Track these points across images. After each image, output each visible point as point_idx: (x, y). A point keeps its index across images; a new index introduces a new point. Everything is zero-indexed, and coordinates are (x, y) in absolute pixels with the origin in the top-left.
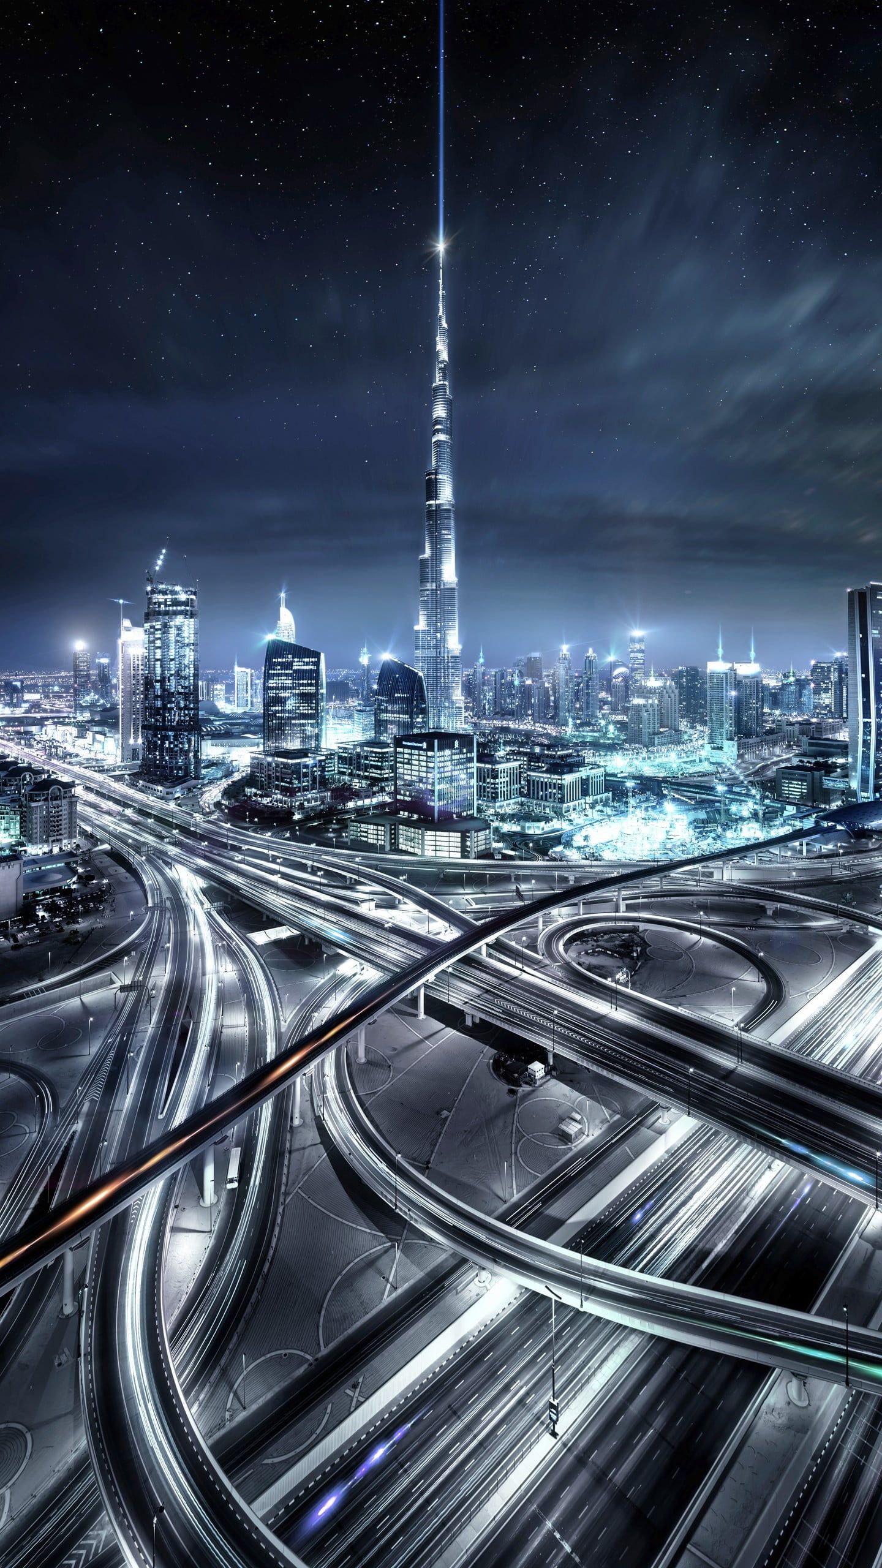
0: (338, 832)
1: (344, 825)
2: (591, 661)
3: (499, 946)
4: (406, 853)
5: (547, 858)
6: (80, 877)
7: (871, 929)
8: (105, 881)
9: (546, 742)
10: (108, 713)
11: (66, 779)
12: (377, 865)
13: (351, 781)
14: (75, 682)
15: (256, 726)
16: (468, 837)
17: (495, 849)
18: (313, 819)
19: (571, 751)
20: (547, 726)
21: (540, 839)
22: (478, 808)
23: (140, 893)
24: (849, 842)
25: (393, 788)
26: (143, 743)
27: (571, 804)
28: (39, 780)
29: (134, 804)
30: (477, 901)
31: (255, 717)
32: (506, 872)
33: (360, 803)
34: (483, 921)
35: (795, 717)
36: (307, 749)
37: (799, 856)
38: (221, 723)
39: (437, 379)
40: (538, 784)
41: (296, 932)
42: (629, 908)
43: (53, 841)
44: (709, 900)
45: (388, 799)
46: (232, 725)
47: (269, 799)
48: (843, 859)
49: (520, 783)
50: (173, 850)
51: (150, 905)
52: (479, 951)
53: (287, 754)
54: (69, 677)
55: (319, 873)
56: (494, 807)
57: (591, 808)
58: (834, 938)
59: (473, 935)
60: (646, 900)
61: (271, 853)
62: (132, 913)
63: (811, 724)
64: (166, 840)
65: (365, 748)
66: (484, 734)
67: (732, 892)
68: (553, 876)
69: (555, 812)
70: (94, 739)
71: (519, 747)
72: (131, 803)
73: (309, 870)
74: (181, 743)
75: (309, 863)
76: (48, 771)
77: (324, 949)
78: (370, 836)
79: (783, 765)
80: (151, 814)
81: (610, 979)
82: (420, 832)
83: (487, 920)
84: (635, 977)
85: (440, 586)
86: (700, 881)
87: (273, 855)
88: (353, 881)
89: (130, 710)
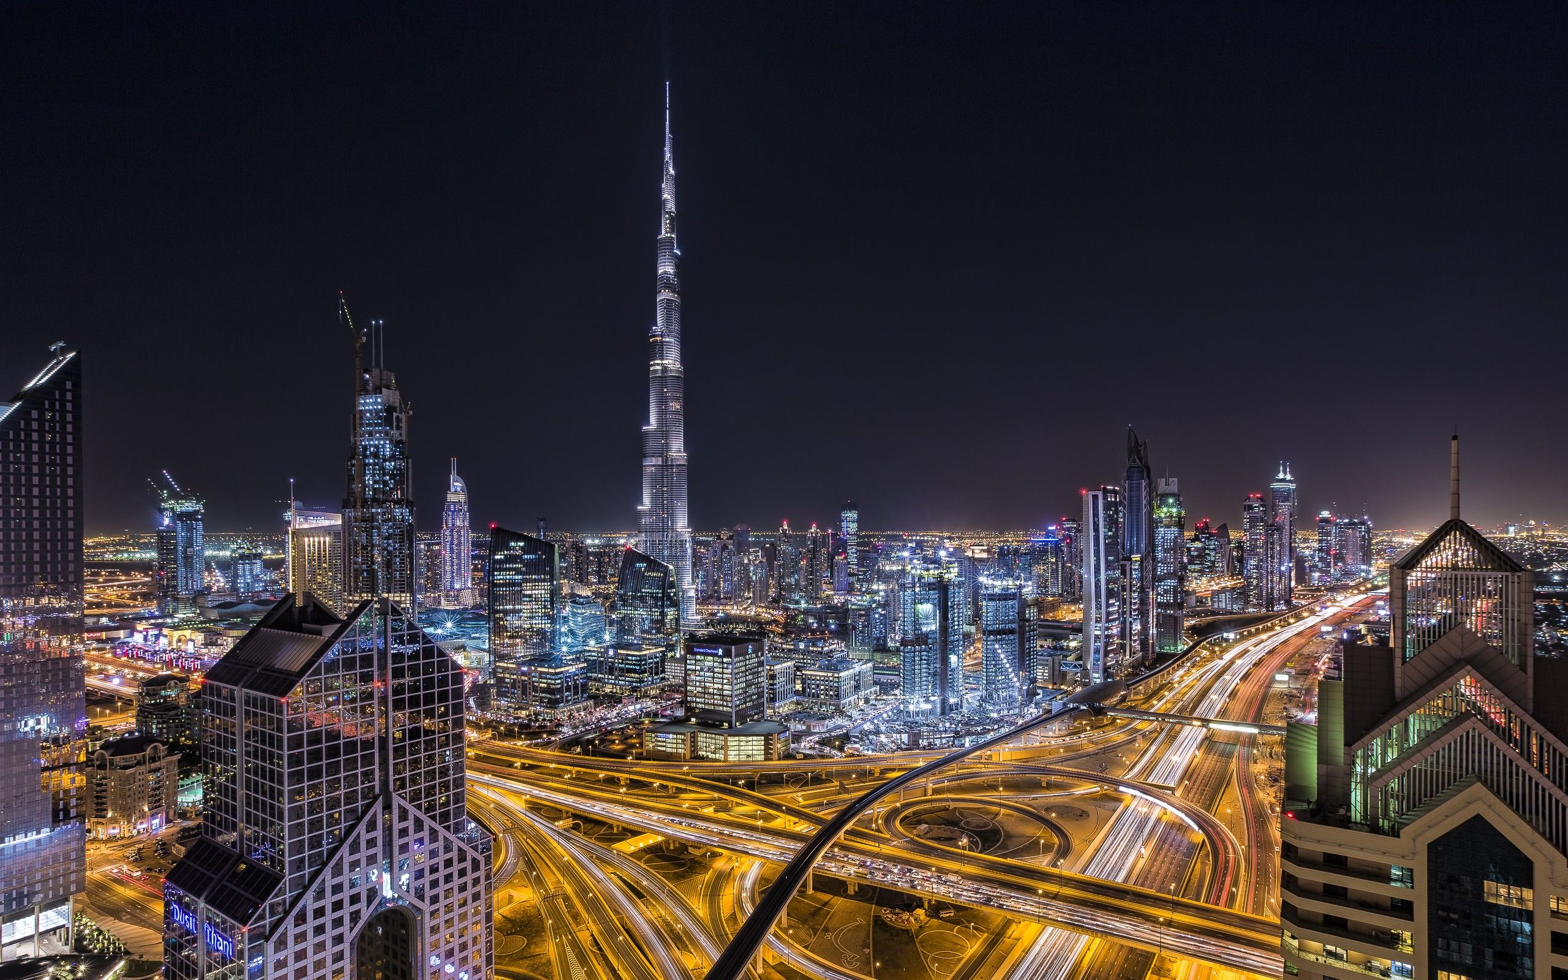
2: (814, 538)
4: (707, 759)
5: (848, 754)
7: (1122, 789)
9: (809, 637)
13: (602, 686)
16: (771, 740)
17: (794, 750)
21: (830, 736)
24: (1092, 719)
27: (846, 701)
39: (663, 232)
42: (935, 792)
44: (999, 778)
47: (526, 712)
49: (795, 682)
56: (774, 709)
57: (866, 703)
58: (1094, 799)
59: (830, 828)
60: (951, 783)
65: (619, 651)
69: (834, 710)
78: (669, 745)
82: (722, 738)
85: (666, 462)
86: (989, 763)
88: (678, 790)
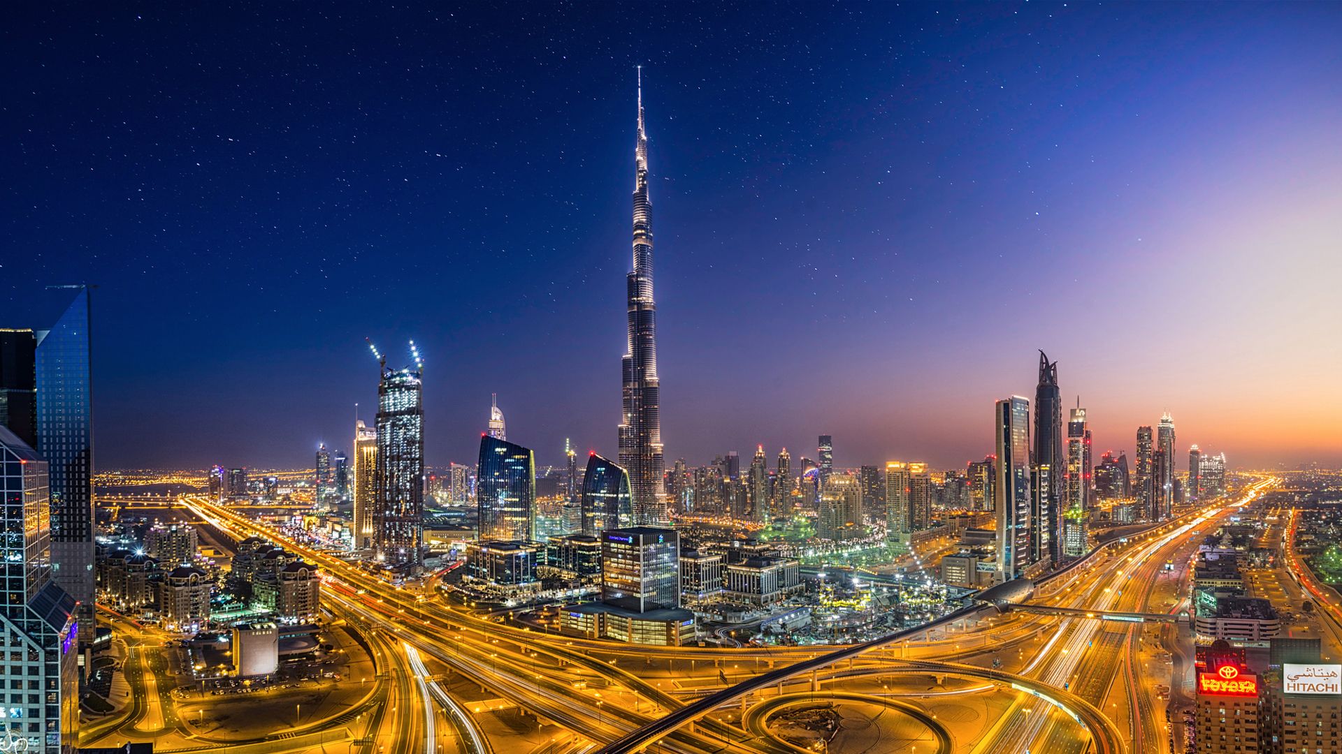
0: (549, 619)
1: (554, 613)
2: (784, 460)
3: (706, 723)
4: (614, 639)
5: (748, 645)
6: (321, 646)
7: (1014, 686)
8: (341, 651)
9: (744, 537)
10: (344, 506)
11: (310, 562)
12: (587, 651)
13: (560, 572)
14: (318, 478)
15: (471, 519)
16: (674, 626)
17: (698, 637)
18: (525, 606)
19: (767, 546)
20: (745, 522)
21: (741, 628)
22: (682, 600)
23: (371, 663)
24: (997, 617)
25: (600, 580)
26: (374, 533)
27: (769, 595)
28: (290, 562)
29: (366, 587)
30: (683, 684)
31: (471, 511)
32: (710, 658)
33: (569, 593)
34: (690, 702)
35: (956, 511)
36: (518, 542)
37: (961, 631)
38: (440, 515)
40: (738, 577)
41: (512, 705)
42: (824, 687)
43: (301, 615)
44: (892, 675)
45: (596, 590)
46: (449, 517)
47: (484, 587)
48: (993, 632)
49: (721, 576)
50: (399, 628)
51: (378, 674)
52: (687, 726)
53: (500, 545)
54: (313, 473)
55: (532, 655)
56: (697, 599)
57: (787, 598)
58: (984, 698)
59: (681, 714)
60: (838, 679)
61: (487, 634)
62: (364, 680)
63: (968, 517)
64: (393, 619)
65: (573, 542)
66: (685, 530)
67: (910, 667)
68: (755, 661)
69: (754, 603)
70: (333, 529)
71: (719, 542)
72: (362, 585)
73: (523, 651)
74: (405, 532)
75: (523, 645)
76: (297, 555)
77: (539, 720)
78: (580, 623)
79: (947, 553)
80: (379, 595)
81: (809, 748)
82: (627, 620)
83: (694, 701)
84: (831, 746)
85: (642, 385)
86: (883, 659)
87: (489, 637)
88: (564, 664)
89: (363, 503)
